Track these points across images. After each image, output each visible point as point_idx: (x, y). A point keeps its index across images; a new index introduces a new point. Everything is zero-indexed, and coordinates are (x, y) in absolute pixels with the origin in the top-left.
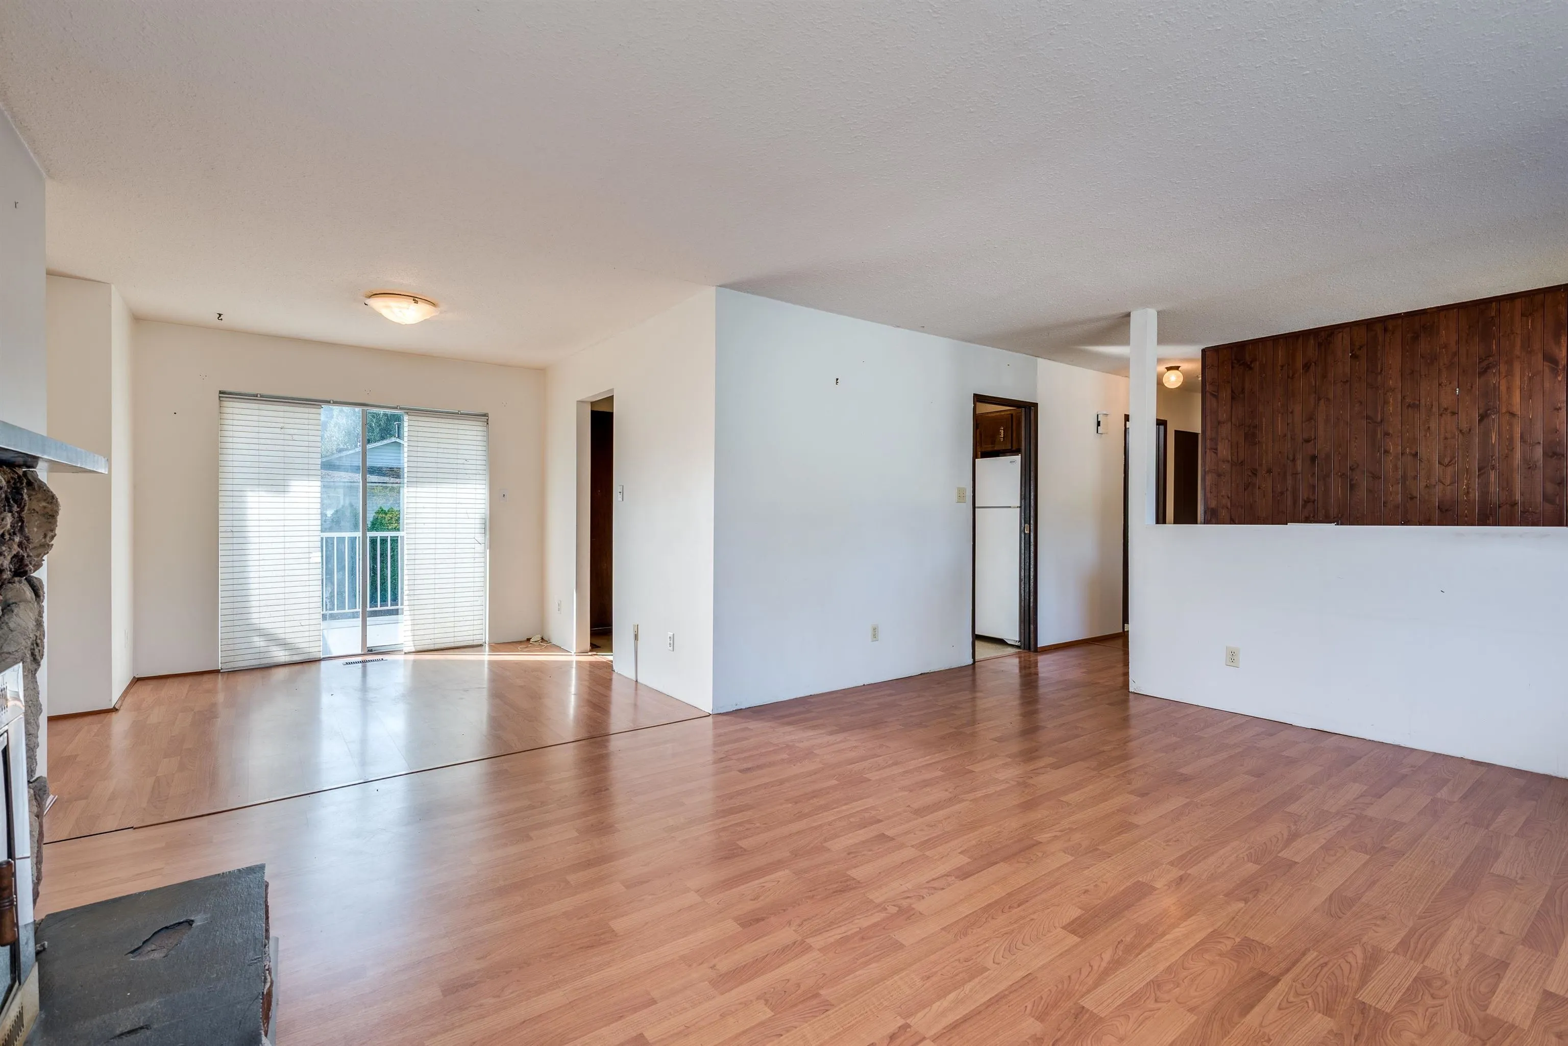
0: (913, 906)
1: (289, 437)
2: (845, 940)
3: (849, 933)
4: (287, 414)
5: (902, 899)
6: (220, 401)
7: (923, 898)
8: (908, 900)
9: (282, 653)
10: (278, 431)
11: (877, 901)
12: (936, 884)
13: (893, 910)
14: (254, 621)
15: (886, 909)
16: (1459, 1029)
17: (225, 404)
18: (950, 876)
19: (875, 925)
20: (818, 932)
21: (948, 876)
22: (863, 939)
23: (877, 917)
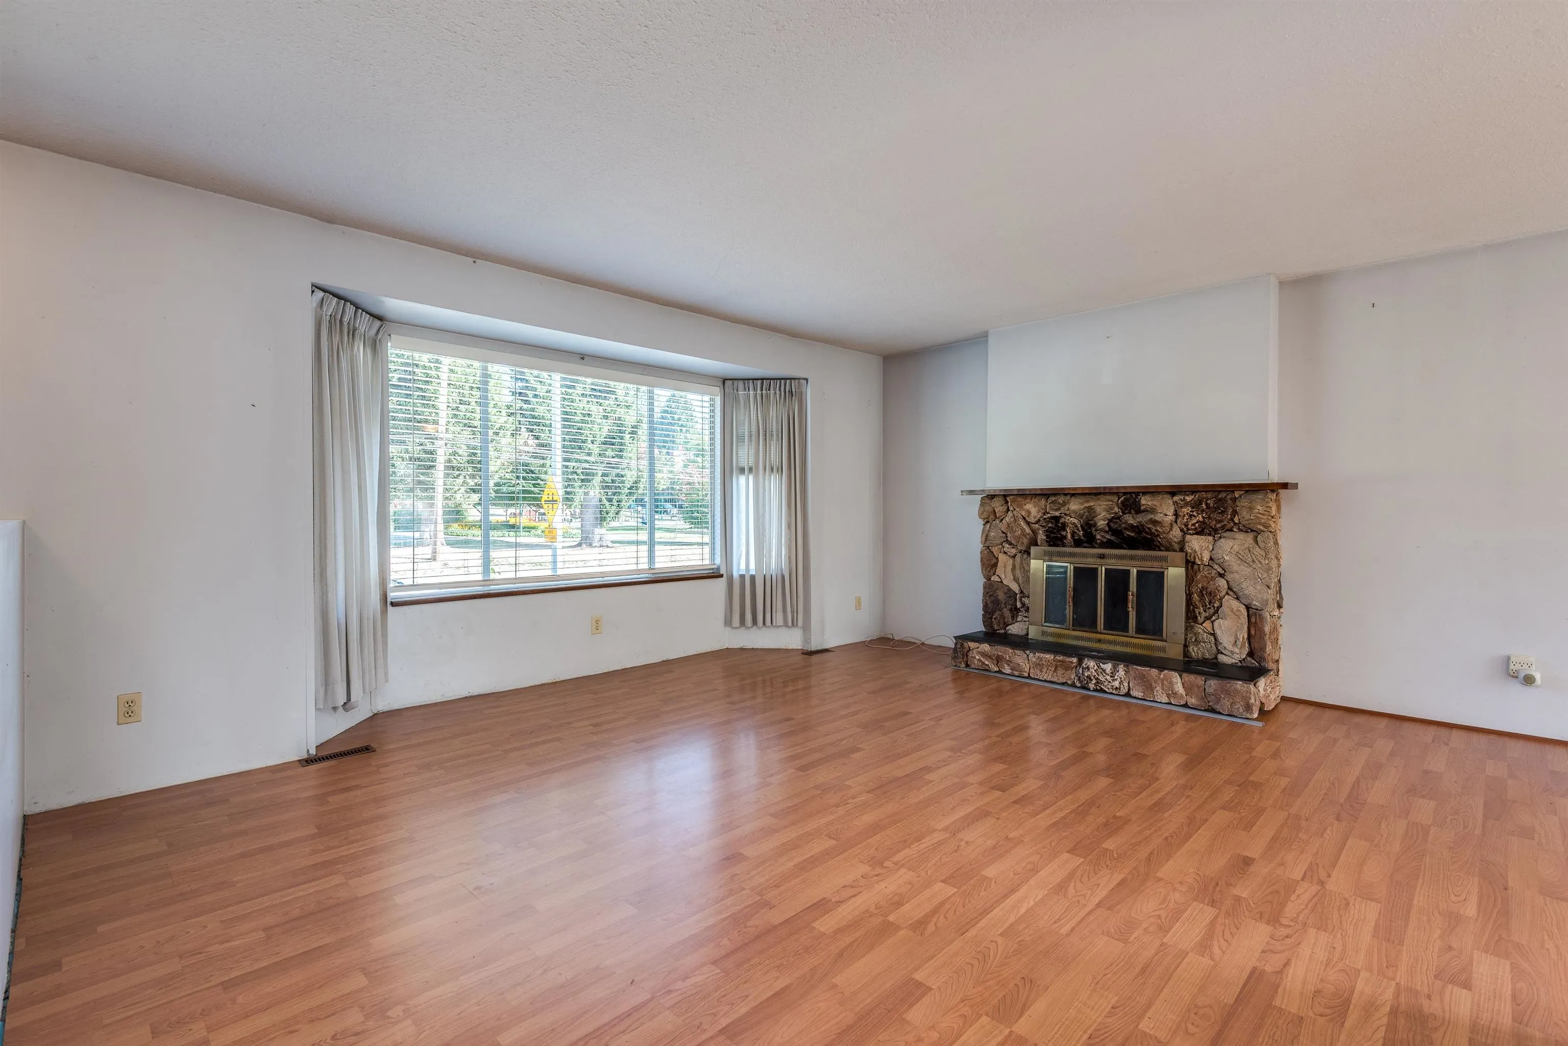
0: (870, 868)
2: (919, 839)
3: (916, 844)
5: (882, 874)
7: (862, 877)
8: (876, 873)
11: (903, 871)
12: (852, 892)
13: (886, 864)
15: (894, 863)
18: (837, 902)
19: (899, 851)
20: (940, 843)
21: (840, 902)
22: (905, 841)
23: (899, 857)
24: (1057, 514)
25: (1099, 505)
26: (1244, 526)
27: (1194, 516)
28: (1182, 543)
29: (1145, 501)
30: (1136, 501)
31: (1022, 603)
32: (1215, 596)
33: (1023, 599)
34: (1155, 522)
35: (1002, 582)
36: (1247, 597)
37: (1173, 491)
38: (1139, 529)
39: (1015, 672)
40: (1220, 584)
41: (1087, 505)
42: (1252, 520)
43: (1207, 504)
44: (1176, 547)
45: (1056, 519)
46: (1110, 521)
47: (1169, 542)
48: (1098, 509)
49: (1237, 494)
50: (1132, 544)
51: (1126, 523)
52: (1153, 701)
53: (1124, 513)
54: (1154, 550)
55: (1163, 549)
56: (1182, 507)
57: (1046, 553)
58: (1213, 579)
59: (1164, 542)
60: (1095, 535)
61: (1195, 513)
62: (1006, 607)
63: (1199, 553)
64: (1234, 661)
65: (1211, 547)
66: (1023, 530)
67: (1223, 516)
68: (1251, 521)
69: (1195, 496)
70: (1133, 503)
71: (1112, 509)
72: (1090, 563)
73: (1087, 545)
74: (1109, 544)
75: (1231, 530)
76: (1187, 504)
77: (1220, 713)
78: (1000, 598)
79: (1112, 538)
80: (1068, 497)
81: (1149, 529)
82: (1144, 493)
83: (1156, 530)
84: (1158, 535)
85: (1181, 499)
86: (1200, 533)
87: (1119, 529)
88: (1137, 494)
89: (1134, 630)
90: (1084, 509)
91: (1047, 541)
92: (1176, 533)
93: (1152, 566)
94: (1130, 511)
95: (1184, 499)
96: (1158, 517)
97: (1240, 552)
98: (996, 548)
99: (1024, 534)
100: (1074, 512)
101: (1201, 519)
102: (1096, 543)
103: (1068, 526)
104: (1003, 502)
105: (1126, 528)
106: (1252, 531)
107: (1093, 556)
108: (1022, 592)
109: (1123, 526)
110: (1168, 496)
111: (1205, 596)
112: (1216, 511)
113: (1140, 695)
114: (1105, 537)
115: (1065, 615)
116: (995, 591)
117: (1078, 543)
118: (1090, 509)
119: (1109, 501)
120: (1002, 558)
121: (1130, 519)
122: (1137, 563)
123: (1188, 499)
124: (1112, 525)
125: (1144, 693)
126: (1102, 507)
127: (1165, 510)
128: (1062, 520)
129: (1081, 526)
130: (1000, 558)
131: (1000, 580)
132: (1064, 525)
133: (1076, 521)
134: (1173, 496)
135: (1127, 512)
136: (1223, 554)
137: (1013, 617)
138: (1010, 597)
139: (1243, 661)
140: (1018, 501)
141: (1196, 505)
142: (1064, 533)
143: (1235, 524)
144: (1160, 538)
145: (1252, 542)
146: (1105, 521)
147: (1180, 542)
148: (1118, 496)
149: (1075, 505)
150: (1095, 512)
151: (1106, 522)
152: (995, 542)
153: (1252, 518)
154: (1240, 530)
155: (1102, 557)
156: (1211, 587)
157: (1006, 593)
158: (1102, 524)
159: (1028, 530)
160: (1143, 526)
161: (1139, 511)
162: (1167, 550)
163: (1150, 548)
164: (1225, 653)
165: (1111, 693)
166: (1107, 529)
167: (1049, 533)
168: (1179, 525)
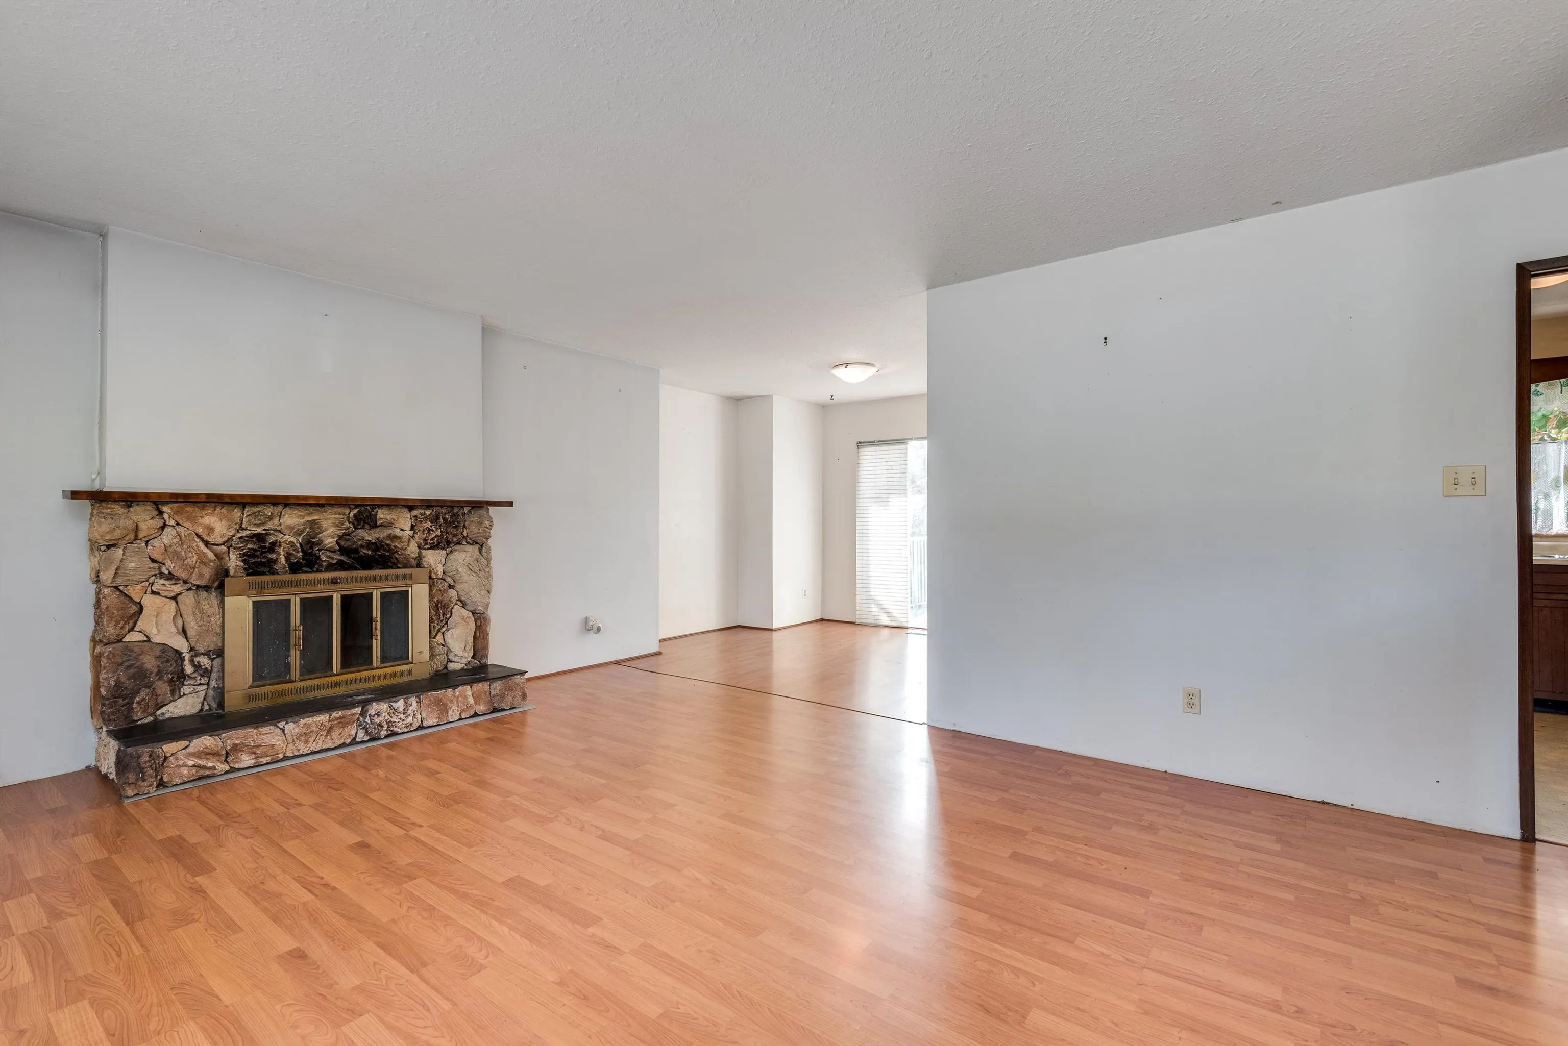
1: (890, 468)
4: (889, 452)
6: (858, 448)
9: (886, 618)
10: (885, 464)
14: (873, 594)
16: (90, 974)
17: (861, 449)
24: (259, 530)
25: (326, 519)
26: (470, 539)
27: (433, 531)
28: (420, 557)
29: (382, 515)
30: (371, 515)
31: (194, 666)
32: (448, 608)
33: (197, 659)
34: (394, 538)
35: (149, 640)
36: (474, 603)
37: (410, 505)
38: (376, 546)
39: (261, 760)
40: (453, 595)
41: (310, 519)
42: (480, 533)
43: (444, 519)
44: (414, 563)
45: (260, 538)
46: (340, 538)
47: (407, 558)
48: (324, 524)
49: (466, 510)
50: (366, 563)
51: (363, 539)
52: (447, 723)
53: (356, 528)
54: (392, 568)
55: (401, 566)
56: (421, 522)
57: (251, 586)
58: (446, 591)
59: (401, 558)
60: (320, 556)
61: (433, 528)
62: (160, 678)
63: (434, 567)
64: (463, 666)
65: (443, 561)
66: (201, 555)
67: (457, 530)
68: (478, 535)
69: (433, 511)
70: (367, 516)
71: (343, 524)
72: (320, 591)
73: (309, 570)
74: (341, 566)
75: (459, 543)
76: (426, 518)
77: (503, 710)
78: (148, 666)
79: (342, 558)
80: (280, 508)
81: (388, 545)
82: (379, 506)
83: (395, 547)
84: (396, 552)
85: (421, 513)
86: (433, 547)
87: (354, 546)
88: (373, 507)
89: (379, 660)
90: (304, 523)
91: (245, 569)
92: (413, 549)
93: (393, 587)
94: (364, 526)
95: (425, 514)
96: (397, 532)
97: (471, 563)
98: (139, 587)
99: (203, 561)
100: (291, 528)
101: (440, 534)
102: (322, 566)
103: (280, 546)
104: (156, 513)
105: (362, 546)
106: (477, 543)
107: (324, 581)
108: (192, 649)
109: (360, 543)
110: (406, 510)
111: (440, 610)
112: (451, 526)
113: (434, 721)
114: (333, 558)
115: (288, 666)
116: (136, 658)
117: (295, 568)
118: (313, 523)
119: (340, 514)
120: (148, 601)
121: (368, 535)
122: (379, 584)
123: (428, 512)
124: (342, 543)
125: (439, 718)
126: (330, 522)
127: (403, 522)
128: (272, 539)
129: (301, 545)
130: (144, 602)
131: (146, 639)
132: (273, 547)
133: (293, 539)
134: (410, 511)
135: (360, 527)
136: (457, 566)
137: (173, 692)
138: (168, 661)
139: (468, 665)
140: (187, 512)
141: (435, 519)
142: (274, 556)
143: (464, 537)
144: (398, 554)
145: (478, 553)
146: (334, 538)
147: (417, 557)
148: (350, 508)
149: (291, 519)
150: (320, 527)
151: (336, 540)
152: (135, 578)
153: (480, 531)
154: (468, 543)
155: (334, 581)
156: (445, 600)
157: (160, 657)
158: (330, 542)
159: (211, 556)
160: (381, 542)
161: (374, 526)
162: (405, 567)
163: (385, 566)
164: (455, 660)
165: (404, 733)
166: (337, 548)
167: (246, 557)
168: (418, 541)
